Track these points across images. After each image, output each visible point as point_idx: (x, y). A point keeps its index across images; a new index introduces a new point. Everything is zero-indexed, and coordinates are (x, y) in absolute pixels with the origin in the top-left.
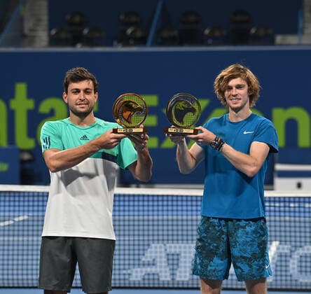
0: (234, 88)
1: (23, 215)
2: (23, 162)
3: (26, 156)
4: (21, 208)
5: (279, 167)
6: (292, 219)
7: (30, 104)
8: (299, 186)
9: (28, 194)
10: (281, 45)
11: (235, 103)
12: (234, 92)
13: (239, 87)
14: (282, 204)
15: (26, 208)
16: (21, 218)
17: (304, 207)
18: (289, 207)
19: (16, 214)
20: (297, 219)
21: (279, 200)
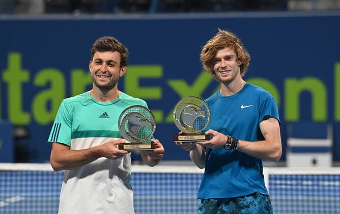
0: (223, 60)
1: (15, 196)
2: (17, 139)
3: (21, 132)
4: (13, 189)
5: (293, 142)
6: (305, 198)
7: (25, 76)
8: (314, 162)
9: (21, 173)
10: (295, 10)
11: (225, 76)
12: (224, 63)
13: (228, 58)
14: (294, 182)
15: (19, 188)
16: (13, 200)
17: (318, 185)
18: (302, 185)
19: (8, 194)
20: (311, 198)
21: (291, 178)
